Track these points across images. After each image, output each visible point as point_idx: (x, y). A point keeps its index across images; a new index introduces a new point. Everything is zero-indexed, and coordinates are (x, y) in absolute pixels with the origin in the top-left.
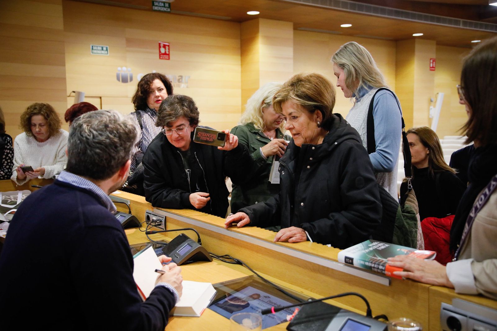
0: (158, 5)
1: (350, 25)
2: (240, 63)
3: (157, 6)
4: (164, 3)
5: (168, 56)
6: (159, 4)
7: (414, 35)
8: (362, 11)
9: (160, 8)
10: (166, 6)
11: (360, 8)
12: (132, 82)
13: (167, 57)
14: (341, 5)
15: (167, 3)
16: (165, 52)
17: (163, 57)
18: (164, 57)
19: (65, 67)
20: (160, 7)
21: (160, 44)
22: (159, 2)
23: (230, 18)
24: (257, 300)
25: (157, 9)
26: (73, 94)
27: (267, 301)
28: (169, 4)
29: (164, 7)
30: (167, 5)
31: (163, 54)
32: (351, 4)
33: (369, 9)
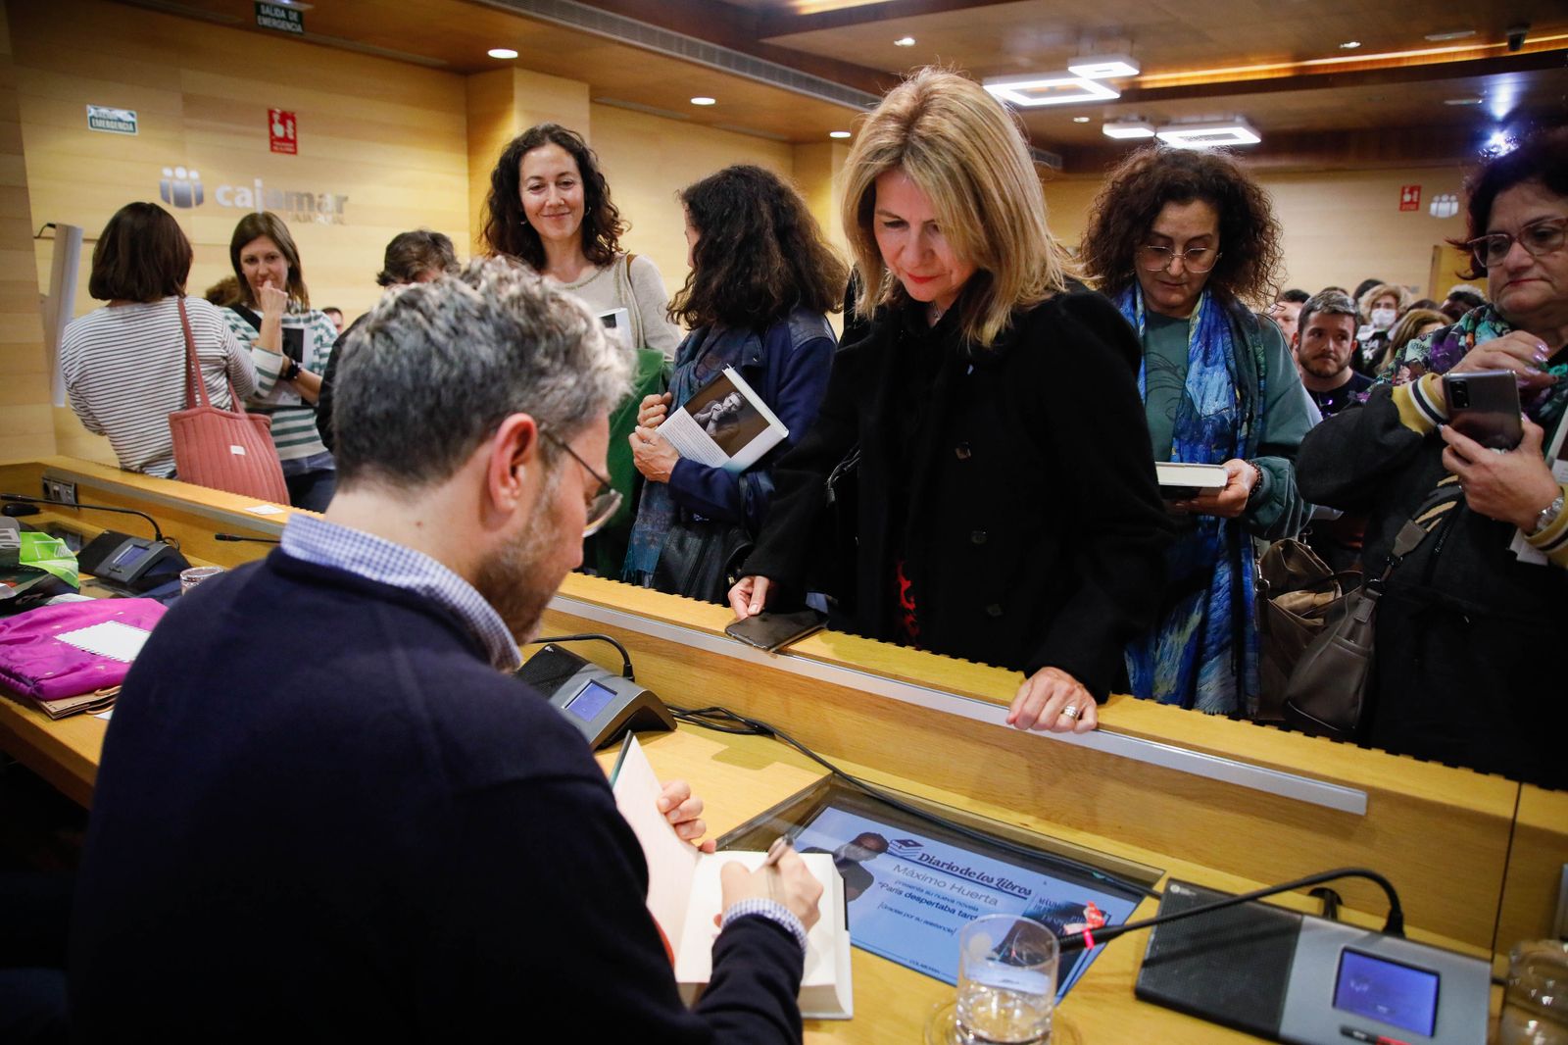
0: (272, 14)
1: (709, 101)
2: (465, 169)
3: (267, 16)
4: (286, 10)
5: (292, 145)
6: (273, 12)
7: (833, 135)
8: (745, 71)
9: (275, 23)
10: (291, 18)
11: (741, 64)
12: (201, 206)
13: (289, 147)
14: (701, 53)
15: (293, 11)
16: (286, 133)
17: (279, 147)
18: (283, 147)
19: (24, 161)
20: (277, 18)
21: (271, 113)
22: (274, 7)
23: (444, 62)
25: (270, 25)
26: (50, 232)
28: (300, 14)
29: (287, 20)
30: (294, 16)
31: (280, 140)
32: (723, 54)
33: (756, 69)
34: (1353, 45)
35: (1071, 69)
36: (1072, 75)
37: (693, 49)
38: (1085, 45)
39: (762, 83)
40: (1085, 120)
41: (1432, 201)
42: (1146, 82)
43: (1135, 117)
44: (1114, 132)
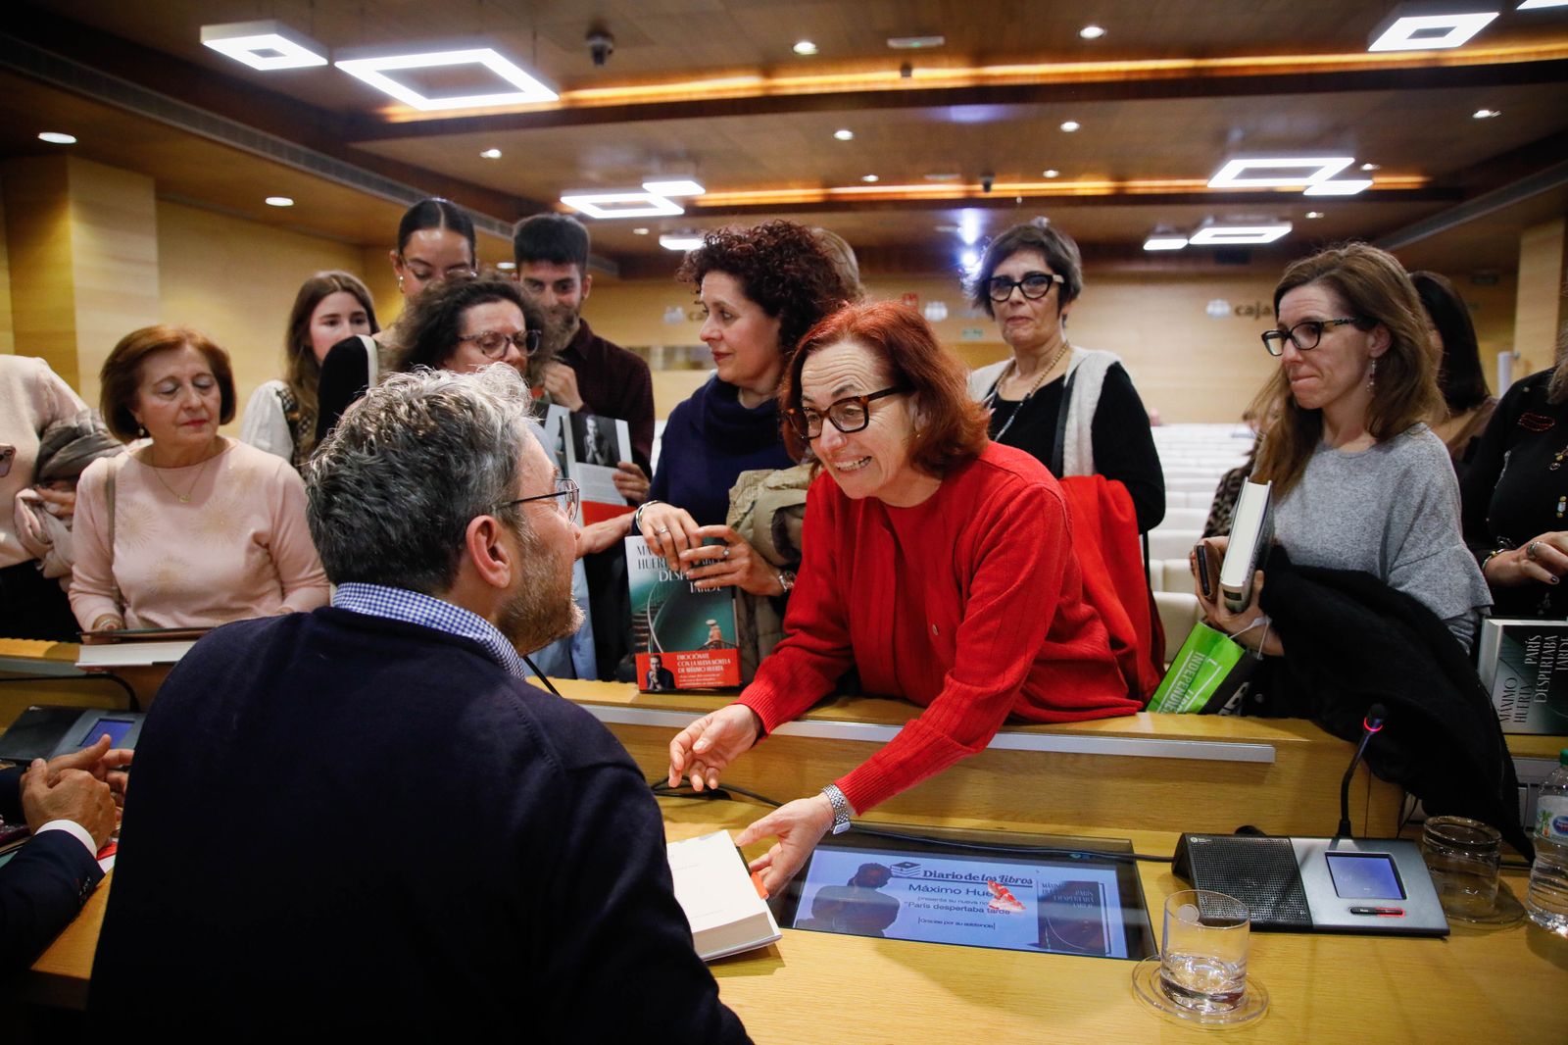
1: (287, 202)
8: (330, 174)
11: (326, 167)
14: (285, 153)
24: (891, 879)
27: (922, 874)
32: (308, 155)
33: (340, 172)
34: (872, 178)
35: (645, 186)
36: (644, 191)
37: (277, 149)
38: (655, 165)
39: (346, 187)
40: (644, 231)
41: (925, 307)
42: (703, 200)
43: (687, 230)
44: (670, 244)
